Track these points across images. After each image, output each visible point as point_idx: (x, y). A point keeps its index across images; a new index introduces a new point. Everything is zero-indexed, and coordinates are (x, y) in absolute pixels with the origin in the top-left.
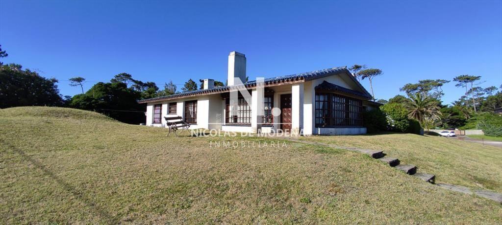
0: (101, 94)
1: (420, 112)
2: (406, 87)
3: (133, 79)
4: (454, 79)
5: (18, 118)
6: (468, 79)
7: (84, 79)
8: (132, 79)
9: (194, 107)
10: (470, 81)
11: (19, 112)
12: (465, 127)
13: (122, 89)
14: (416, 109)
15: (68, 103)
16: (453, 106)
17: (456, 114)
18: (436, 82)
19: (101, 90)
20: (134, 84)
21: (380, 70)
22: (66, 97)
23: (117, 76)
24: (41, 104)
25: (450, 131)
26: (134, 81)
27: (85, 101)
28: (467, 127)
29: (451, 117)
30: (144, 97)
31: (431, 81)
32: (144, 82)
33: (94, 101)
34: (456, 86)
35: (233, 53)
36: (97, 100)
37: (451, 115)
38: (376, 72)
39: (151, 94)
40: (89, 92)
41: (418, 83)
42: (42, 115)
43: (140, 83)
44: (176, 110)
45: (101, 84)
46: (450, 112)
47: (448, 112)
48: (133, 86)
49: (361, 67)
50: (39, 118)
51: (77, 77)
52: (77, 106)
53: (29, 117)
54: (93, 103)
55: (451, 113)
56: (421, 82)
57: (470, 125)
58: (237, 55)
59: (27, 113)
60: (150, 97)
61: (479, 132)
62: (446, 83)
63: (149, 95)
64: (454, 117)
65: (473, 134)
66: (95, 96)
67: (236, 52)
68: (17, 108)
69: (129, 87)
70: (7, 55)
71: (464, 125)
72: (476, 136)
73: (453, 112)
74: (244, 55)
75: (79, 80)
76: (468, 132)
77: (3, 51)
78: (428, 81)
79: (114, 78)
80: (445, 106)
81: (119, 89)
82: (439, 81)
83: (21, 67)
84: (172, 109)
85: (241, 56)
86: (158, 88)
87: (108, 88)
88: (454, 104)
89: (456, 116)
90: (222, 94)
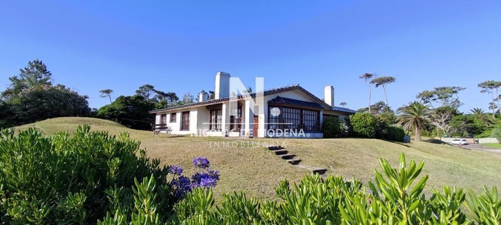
0: (121, 106)
1: (418, 120)
2: (420, 94)
3: (156, 90)
4: (479, 85)
5: (61, 125)
6: (492, 85)
7: (112, 91)
8: (154, 90)
9: (188, 117)
10: (495, 87)
11: (61, 121)
12: (482, 135)
13: (138, 102)
14: (415, 117)
15: (94, 114)
16: (473, 113)
17: (471, 122)
18: (452, 89)
19: (122, 103)
20: (156, 94)
21: (394, 77)
22: (94, 109)
23: (141, 88)
24: (75, 115)
25: (461, 139)
26: (156, 91)
27: (109, 111)
28: (483, 135)
29: (465, 125)
30: (157, 108)
31: (447, 88)
32: (166, 92)
33: (116, 111)
34: (482, 92)
35: (219, 73)
36: (118, 111)
37: (466, 123)
38: (390, 80)
39: (164, 105)
40: (113, 103)
41: (434, 90)
42: (75, 123)
43: (162, 93)
44: (175, 119)
45: (122, 97)
46: (464, 119)
47: (462, 120)
48: (156, 96)
49: (372, 75)
50: (73, 125)
51: (106, 89)
52: (102, 117)
53: (67, 124)
54: (115, 113)
55: (465, 121)
56: (437, 89)
57: (486, 133)
58: (222, 74)
59: (66, 122)
60: (163, 108)
61: (494, 140)
62: (462, 91)
63: (162, 106)
64: (468, 125)
65: (488, 142)
66: (117, 107)
67: (221, 72)
68: (59, 118)
69: (151, 97)
70: (51, 74)
71: (480, 133)
72: (490, 144)
73: (467, 120)
74: (229, 74)
75: (108, 92)
76: (482, 141)
77: (48, 71)
78: (445, 88)
79: (139, 89)
80: (461, 114)
81: (137, 101)
82: (454, 88)
83: (64, 87)
84: (174, 118)
85: (226, 75)
86: (178, 98)
87: (128, 101)
88: (472, 111)
89: (470, 124)
90: (206, 106)
